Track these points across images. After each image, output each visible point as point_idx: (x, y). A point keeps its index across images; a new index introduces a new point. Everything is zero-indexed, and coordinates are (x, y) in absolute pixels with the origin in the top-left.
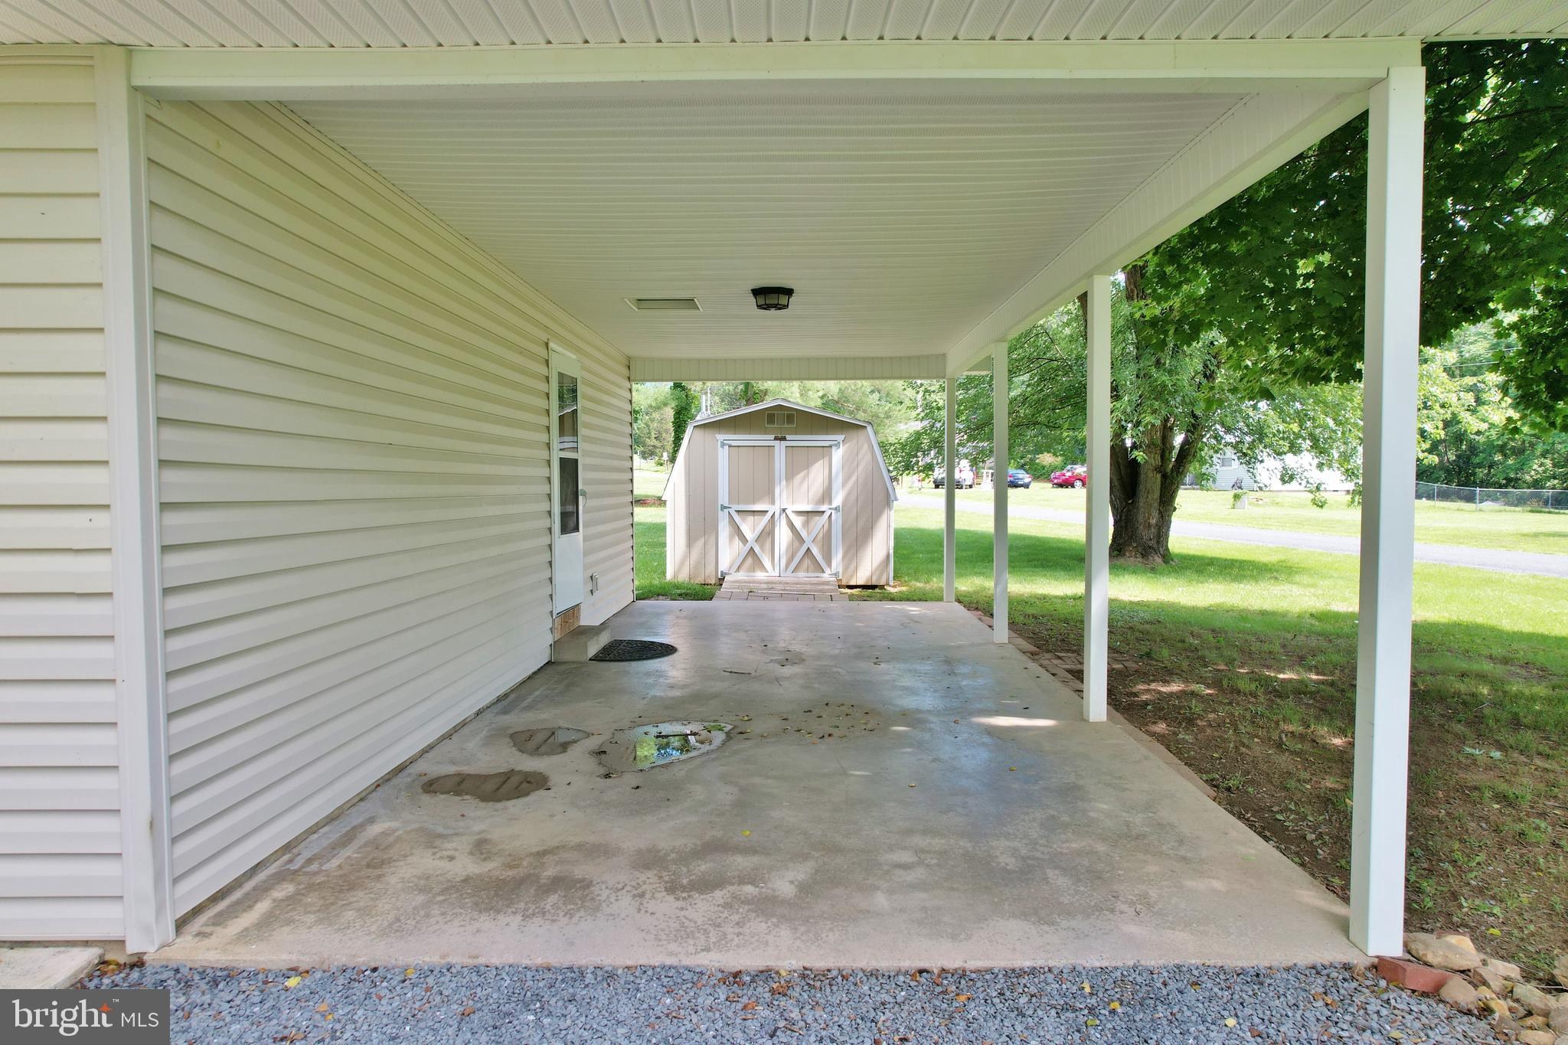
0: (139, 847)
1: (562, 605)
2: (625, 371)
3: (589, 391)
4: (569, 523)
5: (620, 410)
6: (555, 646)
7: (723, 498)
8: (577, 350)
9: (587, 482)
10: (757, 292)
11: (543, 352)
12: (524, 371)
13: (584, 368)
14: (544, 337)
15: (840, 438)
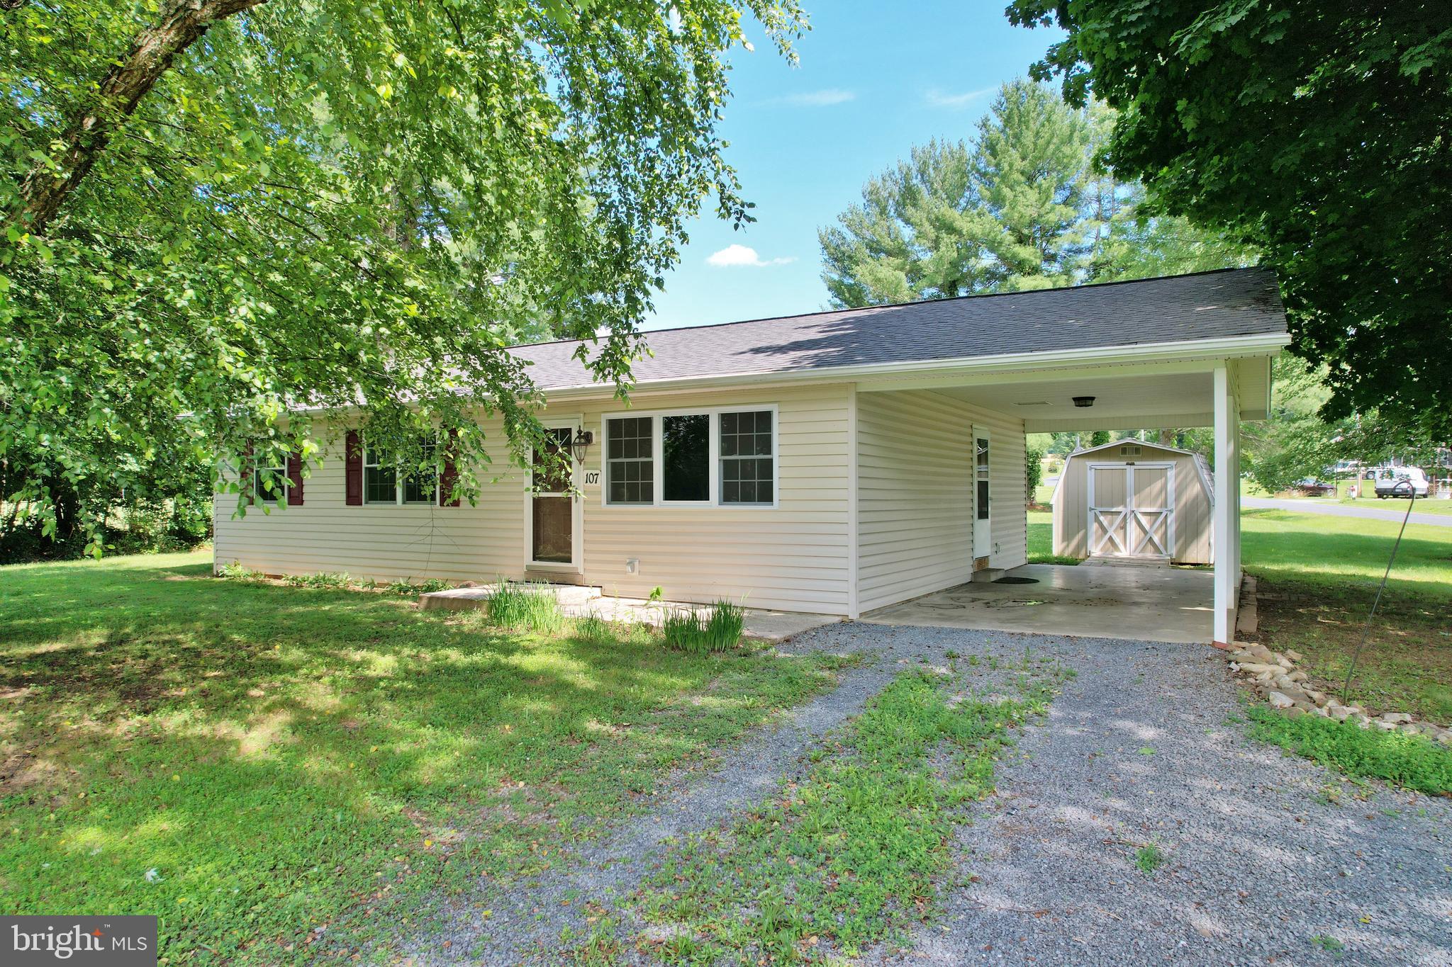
0: (852, 591)
1: (979, 554)
2: (1021, 428)
3: (996, 444)
4: (983, 514)
5: (1016, 451)
6: (974, 574)
7: (1091, 503)
8: (988, 424)
9: (993, 493)
10: (1075, 399)
11: (969, 431)
12: (959, 442)
13: (993, 433)
14: (969, 423)
15: (1173, 463)
